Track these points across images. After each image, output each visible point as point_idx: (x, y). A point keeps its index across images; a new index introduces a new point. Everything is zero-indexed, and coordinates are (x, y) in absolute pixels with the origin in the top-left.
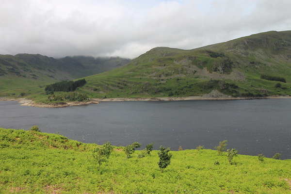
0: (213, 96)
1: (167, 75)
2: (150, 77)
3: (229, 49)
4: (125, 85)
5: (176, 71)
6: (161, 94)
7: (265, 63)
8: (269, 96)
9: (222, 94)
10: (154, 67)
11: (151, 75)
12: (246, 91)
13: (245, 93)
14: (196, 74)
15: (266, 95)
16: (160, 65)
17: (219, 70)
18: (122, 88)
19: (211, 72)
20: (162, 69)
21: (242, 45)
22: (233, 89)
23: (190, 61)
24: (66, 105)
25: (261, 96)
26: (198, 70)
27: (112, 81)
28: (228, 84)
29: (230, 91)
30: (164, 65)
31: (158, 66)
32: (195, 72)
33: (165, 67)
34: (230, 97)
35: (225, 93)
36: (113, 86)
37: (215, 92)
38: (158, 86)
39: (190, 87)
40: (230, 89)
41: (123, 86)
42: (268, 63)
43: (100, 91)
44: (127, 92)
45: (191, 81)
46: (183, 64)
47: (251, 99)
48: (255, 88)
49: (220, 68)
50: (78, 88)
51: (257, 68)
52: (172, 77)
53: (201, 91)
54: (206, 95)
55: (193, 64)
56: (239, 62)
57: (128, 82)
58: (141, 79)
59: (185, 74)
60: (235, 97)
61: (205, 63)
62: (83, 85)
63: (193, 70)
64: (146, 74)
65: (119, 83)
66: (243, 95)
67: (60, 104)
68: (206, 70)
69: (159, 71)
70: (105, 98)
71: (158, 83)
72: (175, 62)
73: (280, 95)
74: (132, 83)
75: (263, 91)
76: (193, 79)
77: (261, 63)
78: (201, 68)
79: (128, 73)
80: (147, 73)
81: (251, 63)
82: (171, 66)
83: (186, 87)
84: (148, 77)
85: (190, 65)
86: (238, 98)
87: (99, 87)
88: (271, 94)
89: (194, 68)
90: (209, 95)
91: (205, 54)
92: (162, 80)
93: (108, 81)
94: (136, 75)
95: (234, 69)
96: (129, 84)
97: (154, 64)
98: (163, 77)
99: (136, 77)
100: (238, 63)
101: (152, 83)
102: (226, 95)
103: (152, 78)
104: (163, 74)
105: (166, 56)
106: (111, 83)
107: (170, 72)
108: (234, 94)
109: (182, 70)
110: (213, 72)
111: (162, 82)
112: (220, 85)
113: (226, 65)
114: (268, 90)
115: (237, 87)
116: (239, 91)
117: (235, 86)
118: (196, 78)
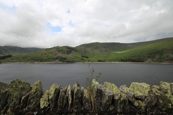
1: (45, 54)
4: (26, 58)
5: (50, 53)
6: (38, 61)
7: (90, 52)
9: (59, 61)
10: (43, 51)
11: (40, 54)
13: (68, 61)
15: (75, 62)
18: (24, 59)
20: (45, 52)
21: (84, 46)
23: (57, 50)
25: (73, 62)
30: (47, 51)
32: (56, 53)
34: (61, 62)
36: (21, 58)
37: (57, 61)
38: (39, 58)
39: (50, 59)
40: (63, 59)
41: (25, 58)
45: (52, 57)
49: (66, 53)
52: (47, 55)
55: (57, 51)
56: (81, 51)
60: (63, 62)
61: (62, 50)
63: (55, 53)
64: (38, 54)
66: (66, 62)
69: (43, 53)
73: (79, 62)
77: (88, 52)
78: (59, 52)
81: (85, 52)
82: (49, 51)
83: (48, 59)
87: (15, 58)
89: (57, 52)
90: (54, 61)
91: (65, 48)
92: (42, 56)
96: (28, 57)
101: (37, 57)
107: (47, 53)
109: (52, 53)
111: (42, 57)
112: (60, 58)
113: (68, 52)
114: (77, 60)
115: (66, 59)
116: (66, 60)
117: (65, 59)
118: (55, 56)
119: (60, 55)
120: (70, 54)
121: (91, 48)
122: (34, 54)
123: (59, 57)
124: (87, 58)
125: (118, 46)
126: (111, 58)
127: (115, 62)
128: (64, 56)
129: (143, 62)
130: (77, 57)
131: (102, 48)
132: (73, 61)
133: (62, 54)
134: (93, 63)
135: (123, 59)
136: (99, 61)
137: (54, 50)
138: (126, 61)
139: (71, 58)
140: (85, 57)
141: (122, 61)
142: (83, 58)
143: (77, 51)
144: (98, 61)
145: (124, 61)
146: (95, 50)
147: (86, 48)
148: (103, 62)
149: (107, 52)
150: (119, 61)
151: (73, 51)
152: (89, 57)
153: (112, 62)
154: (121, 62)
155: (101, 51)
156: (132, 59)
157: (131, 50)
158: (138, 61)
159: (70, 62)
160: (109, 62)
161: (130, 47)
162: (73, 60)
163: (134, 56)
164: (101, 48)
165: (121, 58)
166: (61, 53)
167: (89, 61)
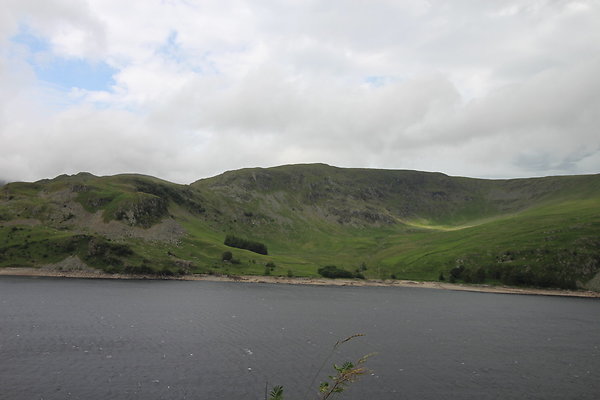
0: (61, 269)
5: (29, 213)
8: (188, 274)
9: (84, 265)
12: (145, 261)
13: (139, 264)
14: (67, 222)
15: (182, 273)
17: (127, 218)
21: (244, 181)
22: (115, 257)
23: (76, 194)
25: (169, 273)
26: (82, 214)
28: (108, 246)
29: (105, 261)
30: (11, 198)
32: (71, 216)
33: (12, 201)
34: (97, 273)
35: (92, 264)
37: (71, 260)
39: (26, 247)
40: (108, 255)
42: (281, 218)
45: (39, 235)
46: (54, 199)
47: (145, 279)
48: (173, 259)
49: (131, 214)
52: (8, 223)
53: (45, 256)
54: (49, 265)
55: (77, 200)
56: (223, 210)
59: (42, 220)
60: (110, 272)
61: (105, 201)
63: (66, 212)
66: (128, 270)
68: (100, 216)
72: (41, 193)
73: (211, 274)
75: (181, 263)
76: (51, 231)
78: (91, 209)
81: (246, 215)
82: (26, 201)
83: (16, 246)
85: (68, 202)
86: (116, 276)
88: (195, 270)
89: (76, 208)
90: (54, 266)
91: (130, 185)
100: (218, 212)
102: (92, 269)
107: (13, 212)
108: (110, 267)
109: (43, 209)
110: (113, 222)
112: (91, 246)
113: (148, 209)
114: (196, 263)
115: (131, 253)
116: (127, 262)
117: (124, 251)
118: (62, 229)
119: (95, 225)
120: (155, 227)
121: (281, 194)
123: (88, 239)
124: (261, 250)
125: (435, 194)
126: (393, 261)
127: (417, 284)
128: (117, 233)
129: (573, 288)
130: (201, 245)
131: (350, 199)
132: (171, 270)
133: (106, 221)
134: (294, 281)
135: (462, 268)
136: (329, 273)
137: (56, 196)
138: (480, 278)
139: (160, 246)
140: (244, 245)
141: (457, 276)
142: (236, 252)
143: (202, 211)
144: (320, 271)
145: (468, 281)
146: (308, 209)
147: (255, 194)
148: (348, 282)
149: (377, 224)
150: (442, 279)
151: (174, 209)
152: (268, 245)
153: (403, 283)
154: (453, 281)
155: (344, 217)
156: (509, 268)
157: (509, 217)
158: (545, 284)
159: (149, 271)
160: (384, 278)
161: (499, 202)
162: (173, 264)
163: (522, 254)
164: (340, 197)
165: (452, 262)
166: (100, 213)
167: (269, 270)
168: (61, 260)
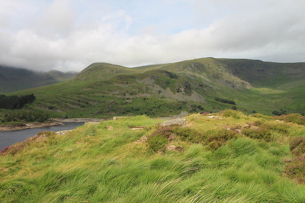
1: (132, 94)
2: (113, 95)
3: (179, 71)
4: (87, 103)
6: (130, 113)
7: (211, 86)
10: (116, 85)
11: (114, 93)
14: (161, 94)
16: (122, 83)
17: (181, 91)
18: (83, 107)
19: (174, 93)
20: (125, 87)
21: (189, 68)
23: (153, 81)
24: (26, 127)
26: (162, 90)
27: (70, 98)
28: (195, 106)
30: (127, 83)
31: (120, 83)
32: (160, 91)
36: (72, 103)
37: (184, 113)
38: (125, 106)
39: (159, 108)
41: (84, 104)
42: (213, 86)
43: (57, 109)
44: (90, 111)
45: (158, 101)
46: (146, 83)
50: (26, 104)
51: (205, 91)
52: (137, 96)
53: (171, 112)
54: (176, 116)
55: (156, 83)
57: (90, 100)
58: (103, 96)
59: (150, 94)
61: (168, 83)
62: (32, 102)
64: (108, 92)
65: (79, 101)
67: (18, 125)
68: (170, 91)
69: (122, 89)
70: (67, 117)
71: (124, 102)
72: (137, 80)
74: (94, 101)
76: (159, 99)
77: (208, 87)
78: (164, 88)
79: (85, 90)
80: (108, 90)
81: (200, 86)
82: (134, 84)
83: (155, 107)
84: (111, 95)
85: (153, 84)
87: (55, 105)
89: (158, 88)
90: (179, 116)
91: (164, 74)
92: (128, 99)
93: (64, 97)
94: (97, 92)
95: (193, 91)
96: (90, 102)
97: (115, 81)
98: (128, 96)
99: (97, 94)
101: (118, 102)
103: (116, 96)
104: (127, 92)
105: (116, 72)
106: (69, 100)
107: (134, 90)
109: (147, 89)
110: (177, 93)
111: (128, 101)
112: (189, 106)
113: (187, 87)
115: (203, 109)
118: (162, 98)
120: (193, 95)
121: (205, 74)
122: (93, 93)
123: (186, 103)
124: (233, 103)
125: (259, 71)
144: (273, 113)
146: (217, 81)
147: (197, 75)
155: (233, 84)
161: (291, 74)
166: (168, 89)
168: (180, 113)
